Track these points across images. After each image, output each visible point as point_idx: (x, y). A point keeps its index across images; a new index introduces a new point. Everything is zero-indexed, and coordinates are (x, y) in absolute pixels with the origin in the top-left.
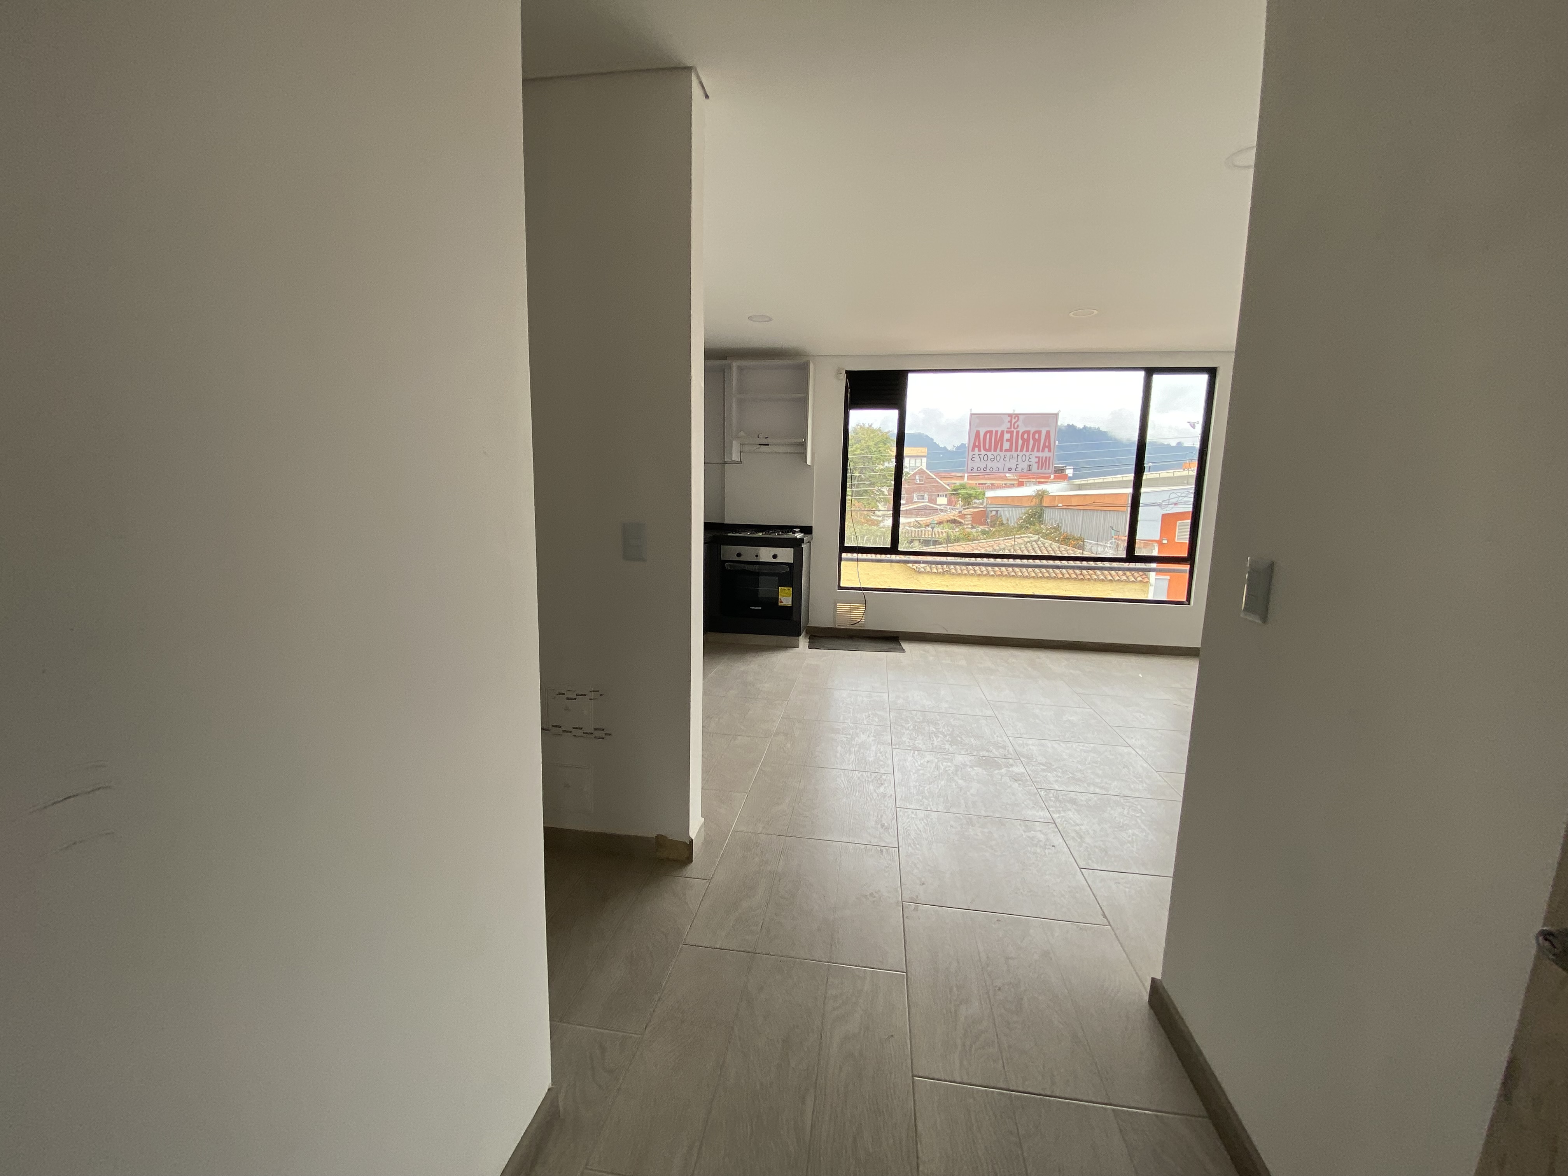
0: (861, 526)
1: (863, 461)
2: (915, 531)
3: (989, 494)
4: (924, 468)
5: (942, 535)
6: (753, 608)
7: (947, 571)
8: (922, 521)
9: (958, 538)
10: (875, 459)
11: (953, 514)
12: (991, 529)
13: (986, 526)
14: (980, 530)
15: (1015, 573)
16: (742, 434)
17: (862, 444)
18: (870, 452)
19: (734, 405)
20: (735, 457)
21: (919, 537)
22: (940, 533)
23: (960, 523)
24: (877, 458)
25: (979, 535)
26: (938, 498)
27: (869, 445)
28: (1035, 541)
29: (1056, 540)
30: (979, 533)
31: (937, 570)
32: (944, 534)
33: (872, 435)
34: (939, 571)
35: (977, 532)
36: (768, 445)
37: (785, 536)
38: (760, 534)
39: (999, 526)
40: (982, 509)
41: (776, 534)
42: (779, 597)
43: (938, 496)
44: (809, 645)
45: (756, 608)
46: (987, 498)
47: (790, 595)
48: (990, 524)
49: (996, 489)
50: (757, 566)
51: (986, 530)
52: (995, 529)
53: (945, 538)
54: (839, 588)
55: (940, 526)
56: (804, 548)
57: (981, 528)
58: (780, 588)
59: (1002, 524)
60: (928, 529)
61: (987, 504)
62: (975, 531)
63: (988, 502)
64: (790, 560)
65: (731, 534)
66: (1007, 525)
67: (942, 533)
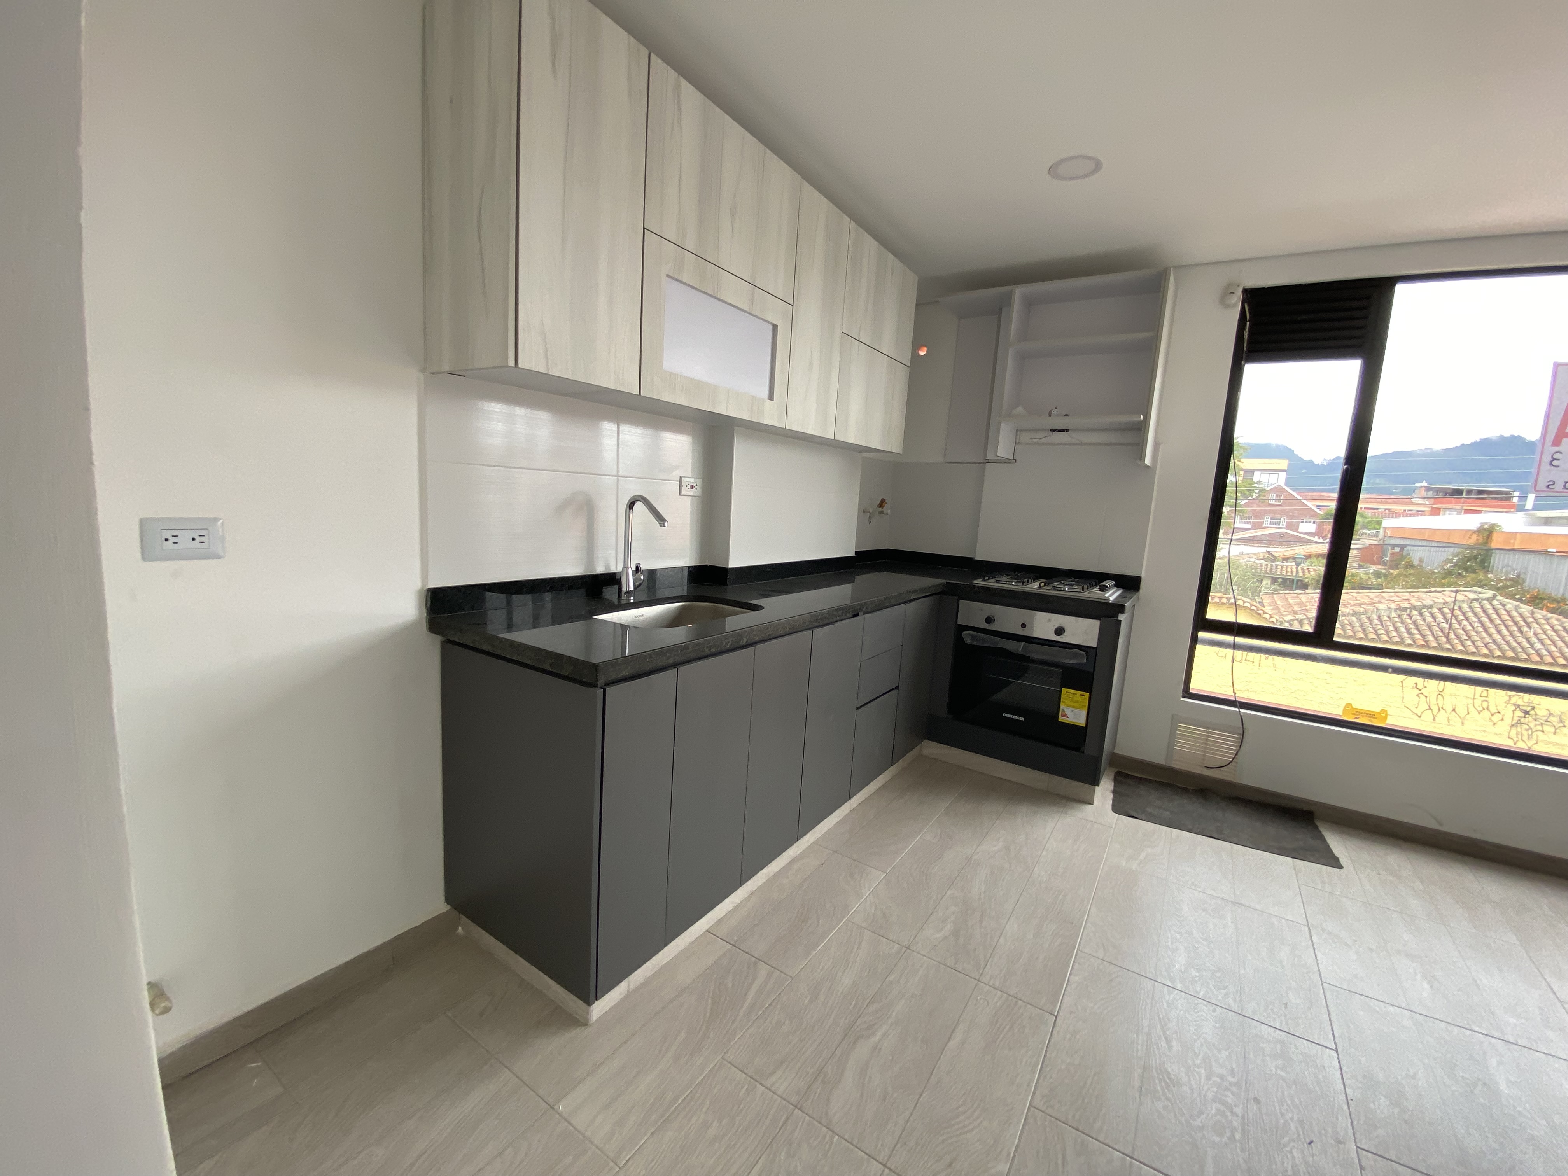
2: (1267, 565)
3: (1387, 523)
4: (1283, 485)
5: (1309, 573)
6: (1009, 716)
8: (1277, 552)
12: (1391, 571)
13: (1380, 567)
14: (1371, 571)
15: (1452, 645)
16: (1020, 410)
19: (1010, 363)
20: (1003, 449)
21: (1273, 574)
22: (1306, 572)
25: (1369, 578)
26: (1301, 524)
28: (1487, 599)
29: (1516, 598)
30: (1370, 576)
32: (1312, 573)
35: (1367, 574)
36: (1067, 431)
37: (1086, 593)
38: (1034, 586)
39: (1406, 567)
40: (1376, 542)
41: (1066, 588)
42: (1062, 706)
43: (1302, 522)
44: (1113, 800)
45: (1014, 717)
46: (1385, 528)
47: (1085, 706)
48: (1388, 564)
49: (1396, 517)
50: (1023, 643)
51: (1381, 572)
52: (1399, 572)
53: (1314, 579)
54: (1186, 695)
55: (1306, 562)
56: (1121, 621)
57: (1372, 569)
58: (1064, 690)
59: (1411, 566)
60: (1289, 564)
61: (1385, 536)
62: (1364, 572)
63: (1386, 534)
64: (1092, 641)
65: (979, 582)
66: (1419, 567)
67: (1309, 571)
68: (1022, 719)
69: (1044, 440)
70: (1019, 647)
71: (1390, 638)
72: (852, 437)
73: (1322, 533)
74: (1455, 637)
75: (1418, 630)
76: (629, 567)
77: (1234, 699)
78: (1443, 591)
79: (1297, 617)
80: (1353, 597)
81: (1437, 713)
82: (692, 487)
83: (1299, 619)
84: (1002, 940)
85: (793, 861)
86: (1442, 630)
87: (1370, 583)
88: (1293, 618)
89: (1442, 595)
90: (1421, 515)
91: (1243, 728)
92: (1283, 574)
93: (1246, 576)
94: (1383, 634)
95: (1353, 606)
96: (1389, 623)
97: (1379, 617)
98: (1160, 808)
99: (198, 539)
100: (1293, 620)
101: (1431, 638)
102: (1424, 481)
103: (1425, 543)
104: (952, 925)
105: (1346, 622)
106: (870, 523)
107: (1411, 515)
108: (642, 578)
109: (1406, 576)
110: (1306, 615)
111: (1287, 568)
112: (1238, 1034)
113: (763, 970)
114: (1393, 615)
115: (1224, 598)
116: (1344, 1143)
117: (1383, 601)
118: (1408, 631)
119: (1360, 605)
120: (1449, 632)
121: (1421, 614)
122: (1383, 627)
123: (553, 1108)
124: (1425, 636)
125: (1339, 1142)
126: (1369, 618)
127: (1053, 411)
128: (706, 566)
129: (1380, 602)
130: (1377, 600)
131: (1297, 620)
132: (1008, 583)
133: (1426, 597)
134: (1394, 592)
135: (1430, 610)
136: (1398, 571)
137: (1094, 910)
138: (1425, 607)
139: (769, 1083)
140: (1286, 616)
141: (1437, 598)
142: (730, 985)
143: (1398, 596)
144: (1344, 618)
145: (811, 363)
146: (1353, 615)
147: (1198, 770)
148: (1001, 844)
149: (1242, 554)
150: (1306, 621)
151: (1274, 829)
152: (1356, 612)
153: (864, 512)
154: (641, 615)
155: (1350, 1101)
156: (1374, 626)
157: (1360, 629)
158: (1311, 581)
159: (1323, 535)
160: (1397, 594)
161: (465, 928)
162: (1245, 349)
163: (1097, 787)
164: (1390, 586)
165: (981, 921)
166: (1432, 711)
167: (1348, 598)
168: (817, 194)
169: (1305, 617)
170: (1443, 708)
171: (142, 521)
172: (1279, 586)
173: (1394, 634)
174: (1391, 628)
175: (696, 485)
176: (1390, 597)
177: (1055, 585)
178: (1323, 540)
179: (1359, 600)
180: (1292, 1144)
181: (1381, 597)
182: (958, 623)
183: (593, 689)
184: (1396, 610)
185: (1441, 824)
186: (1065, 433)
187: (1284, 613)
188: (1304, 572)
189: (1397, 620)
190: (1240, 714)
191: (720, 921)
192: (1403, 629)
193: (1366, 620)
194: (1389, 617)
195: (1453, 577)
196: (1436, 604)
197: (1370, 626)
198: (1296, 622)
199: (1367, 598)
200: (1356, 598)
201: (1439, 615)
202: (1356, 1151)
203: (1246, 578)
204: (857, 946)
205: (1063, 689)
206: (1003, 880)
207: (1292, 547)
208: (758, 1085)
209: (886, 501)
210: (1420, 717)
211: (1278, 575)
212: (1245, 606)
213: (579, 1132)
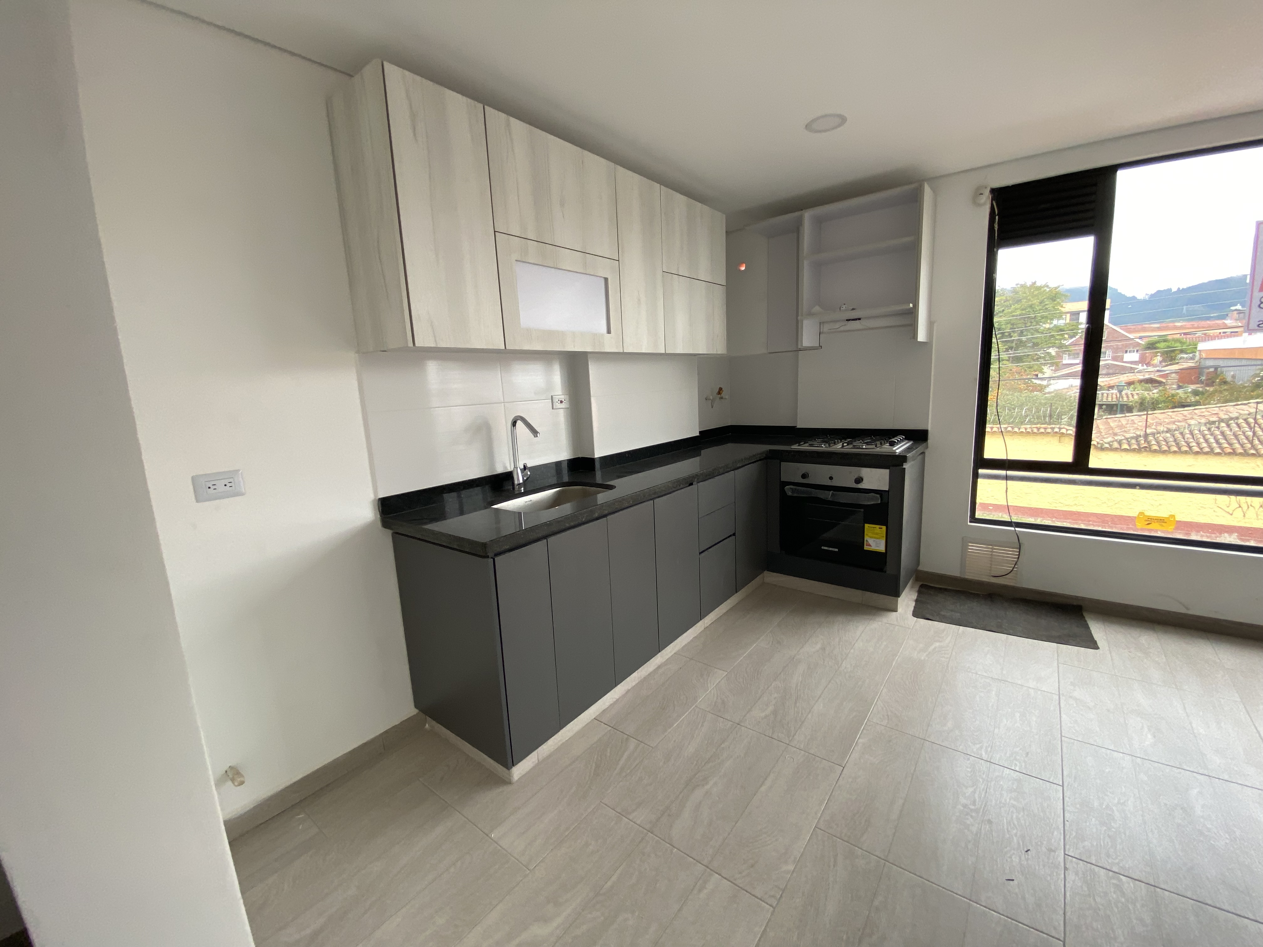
0: (1019, 394)
1: (1023, 321)
3: (1201, 346)
5: (1133, 398)
6: (826, 548)
7: (1146, 447)
9: (1156, 400)
10: (1039, 318)
11: (1149, 372)
12: (1208, 388)
13: (1198, 386)
14: (1190, 390)
15: (1256, 450)
16: (818, 309)
17: (1023, 303)
18: (1033, 311)
19: (809, 271)
20: (807, 340)
22: (1130, 396)
23: (1160, 383)
24: (1043, 317)
25: (1188, 396)
26: (1125, 354)
27: (1032, 304)
31: (1130, 446)
32: (1136, 397)
33: (1036, 292)
34: (1133, 447)
35: (1186, 393)
36: (859, 319)
37: (878, 449)
38: (838, 447)
39: (1220, 384)
40: (1193, 365)
41: (863, 446)
42: (866, 538)
43: (1126, 352)
44: (915, 607)
45: (830, 549)
46: (1200, 351)
47: (883, 537)
48: (1205, 382)
49: (1212, 340)
50: (831, 492)
51: (1199, 390)
52: (1214, 389)
53: (1137, 402)
54: (973, 520)
55: (1130, 388)
56: (905, 468)
57: (1191, 388)
58: (867, 526)
59: (1225, 383)
60: (1112, 391)
61: (1201, 358)
62: (1182, 392)
63: (1201, 356)
64: (884, 486)
65: (795, 447)
66: (1232, 383)
67: (1133, 395)
68: (837, 550)
69: (842, 329)
70: (828, 495)
71: (1201, 449)
72: (680, 349)
73: (1146, 361)
74: (1259, 443)
75: (1226, 440)
76: (518, 467)
77: (1010, 520)
78: (1249, 403)
79: (1116, 438)
80: (1169, 416)
81: (1247, 510)
82: (561, 402)
83: (1118, 440)
84: (810, 716)
85: (659, 667)
86: (1247, 438)
87: (1189, 401)
88: (1112, 440)
89: (1248, 407)
90: (1234, 336)
91: (1020, 544)
92: (1109, 400)
93: (1072, 406)
94: (1194, 446)
95: (1168, 424)
96: (1199, 436)
97: (1190, 431)
98: (952, 611)
99: (229, 485)
100: (1113, 442)
101: (1237, 446)
102: (1239, 304)
103: (1237, 363)
104: (773, 706)
105: (1161, 438)
106: (712, 408)
107: (1224, 337)
108: (529, 473)
109: (1221, 392)
110: (1124, 436)
111: (1112, 395)
112: (984, 776)
113: (632, 744)
114: (1203, 428)
115: (1048, 428)
116: (1054, 851)
117: (1195, 417)
118: (1217, 442)
119: (1174, 423)
120: (1253, 439)
121: (1228, 426)
122: (1194, 439)
123: (487, 836)
124: (1232, 444)
125: (1050, 850)
126: (1182, 433)
127: (842, 306)
128: (579, 458)
129: (1192, 418)
130: (1189, 416)
131: (1116, 441)
132: (819, 445)
133: (1233, 410)
134: (1205, 408)
135: (1236, 421)
136: (1213, 387)
137: (885, 690)
138: (1231, 419)
139: (631, 818)
140: (1107, 438)
141: (1243, 410)
142: (608, 754)
143: (1209, 412)
144: (1159, 435)
145: (639, 300)
146: (1167, 432)
147: (985, 579)
148: (819, 646)
149: (1072, 386)
150: (1124, 441)
151: (1046, 621)
152: (1169, 429)
153: (706, 399)
154: (529, 500)
155: (1066, 822)
156: (1186, 440)
157: (1174, 444)
158: (1135, 404)
159: (1146, 363)
160: (1208, 410)
161: (430, 725)
162: (996, 238)
163: (899, 598)
164: (1207, 402)
165: (796, 703)
166: (1242, 509)
167: (1163, 417)
168: (630, 173)
169: (1123, 438)
170: (1251, 505)
171: (193, 478)
172: (1103, 412)
173: (1204, 445)
174: (1202, 440)
175: (565, 400)
176: (1201, 413)
177: (855, 444)
178: (1147, 367)
179: (1174, 418)
180: (1013, 851)
181: (1193, 413)
182: (782, 480)
183: (486, 559)
184: (1205, 424)
185: (1188, 609)
186: (858, 321)
187: (1105, 436)
188: (1128, 397)
189: (1206, 432)
190: (1016, 532)
191: (604, 711)
192: (1212, 440)
193: (1179, 436)
194: (1200, 431)
195: (1261, 389)
196: (1241, 416)
197: (1183, 440)
198: (1115, 442)
199: (1181, 415)
200: (1171, 416)
201: (1245, 425)
202: (1063, 857)
203: (1072, 408)
204: (700, 725)
205: (865, 524)
206: (817, 673)
207: (1117, 376)
208: (624, 818)
209: (723, 389)
210: (1231, 515)
211: (1105, 402)
212: (1068, 433)
213: (504, 849)
